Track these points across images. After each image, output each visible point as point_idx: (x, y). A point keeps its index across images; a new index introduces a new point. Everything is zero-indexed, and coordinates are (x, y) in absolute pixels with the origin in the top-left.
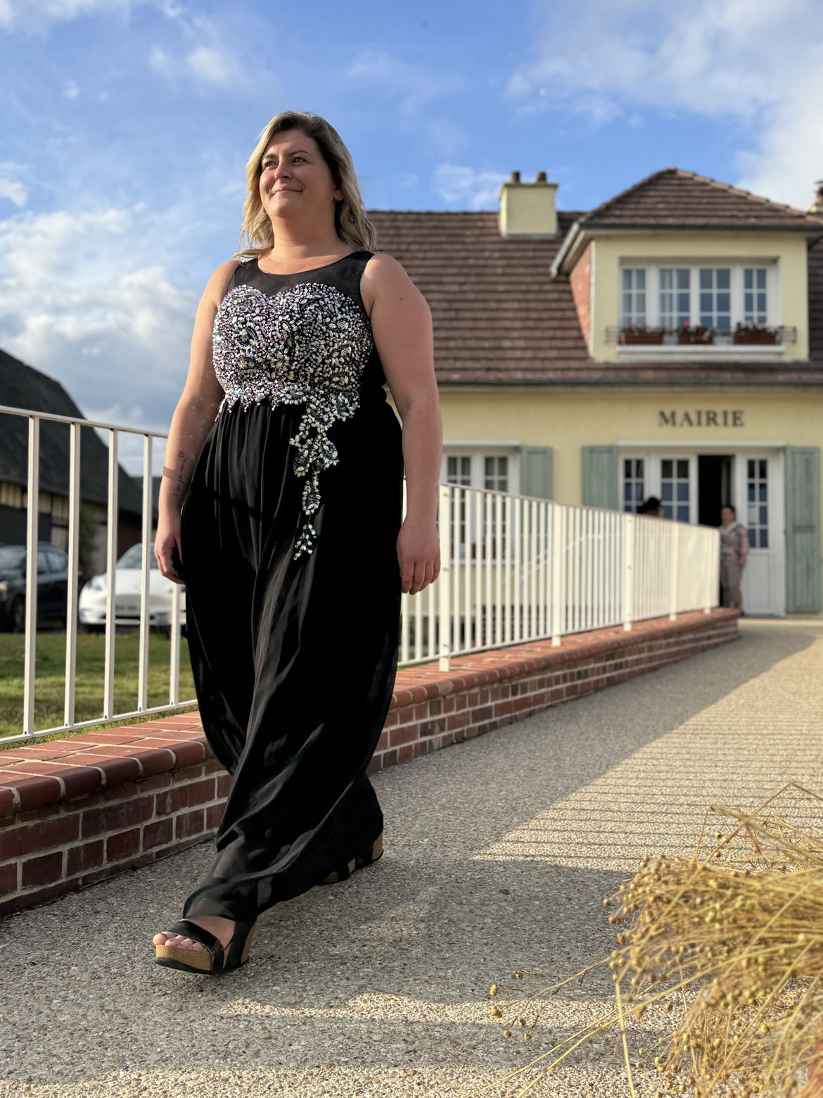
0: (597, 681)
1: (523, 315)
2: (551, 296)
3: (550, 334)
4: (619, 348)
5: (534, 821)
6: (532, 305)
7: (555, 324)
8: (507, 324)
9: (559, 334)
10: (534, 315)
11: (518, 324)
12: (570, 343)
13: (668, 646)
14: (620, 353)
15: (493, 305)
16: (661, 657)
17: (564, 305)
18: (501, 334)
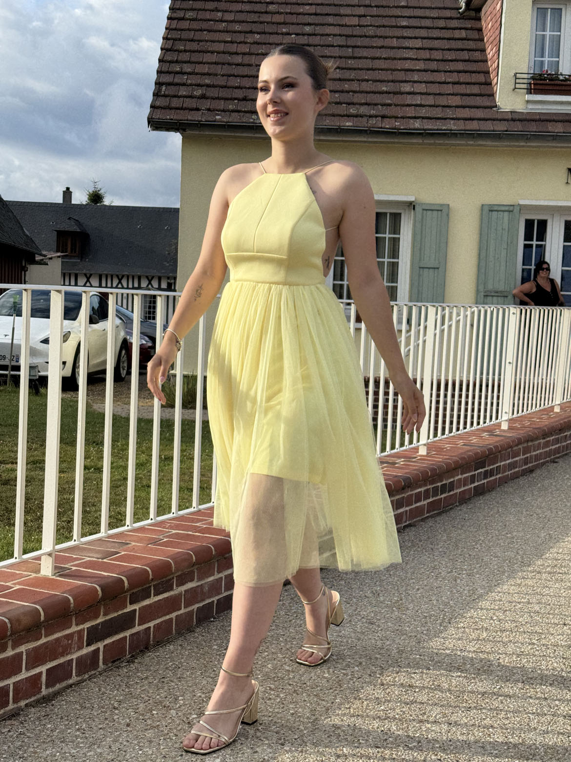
0: (464, 492)
1: (426, 54)
2: (457, 34)
3: (454, 77)
4: (528, 97)
5: (358, 702)
6: (436, 44)
7: (460, 66)
8: (408, 65)
9: (463, 78)
10: (437, 55)
11: (421, 65)
12: (475, 89)
13: (547, 444)
14: (528, 102)
15: (394, 42)
16: (537, 458)
17: (471, 45)
18: (401, 76)
